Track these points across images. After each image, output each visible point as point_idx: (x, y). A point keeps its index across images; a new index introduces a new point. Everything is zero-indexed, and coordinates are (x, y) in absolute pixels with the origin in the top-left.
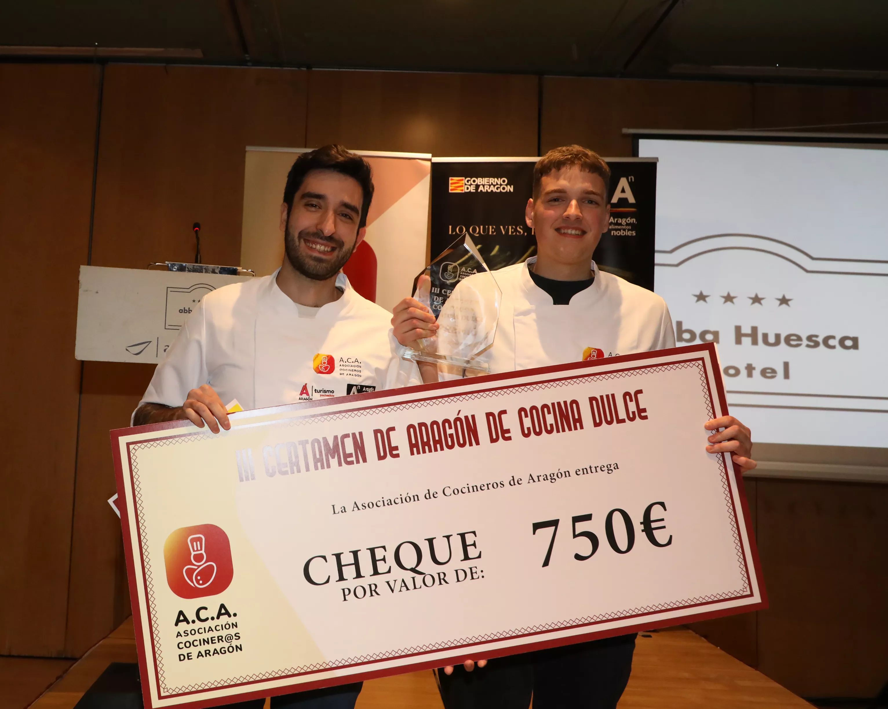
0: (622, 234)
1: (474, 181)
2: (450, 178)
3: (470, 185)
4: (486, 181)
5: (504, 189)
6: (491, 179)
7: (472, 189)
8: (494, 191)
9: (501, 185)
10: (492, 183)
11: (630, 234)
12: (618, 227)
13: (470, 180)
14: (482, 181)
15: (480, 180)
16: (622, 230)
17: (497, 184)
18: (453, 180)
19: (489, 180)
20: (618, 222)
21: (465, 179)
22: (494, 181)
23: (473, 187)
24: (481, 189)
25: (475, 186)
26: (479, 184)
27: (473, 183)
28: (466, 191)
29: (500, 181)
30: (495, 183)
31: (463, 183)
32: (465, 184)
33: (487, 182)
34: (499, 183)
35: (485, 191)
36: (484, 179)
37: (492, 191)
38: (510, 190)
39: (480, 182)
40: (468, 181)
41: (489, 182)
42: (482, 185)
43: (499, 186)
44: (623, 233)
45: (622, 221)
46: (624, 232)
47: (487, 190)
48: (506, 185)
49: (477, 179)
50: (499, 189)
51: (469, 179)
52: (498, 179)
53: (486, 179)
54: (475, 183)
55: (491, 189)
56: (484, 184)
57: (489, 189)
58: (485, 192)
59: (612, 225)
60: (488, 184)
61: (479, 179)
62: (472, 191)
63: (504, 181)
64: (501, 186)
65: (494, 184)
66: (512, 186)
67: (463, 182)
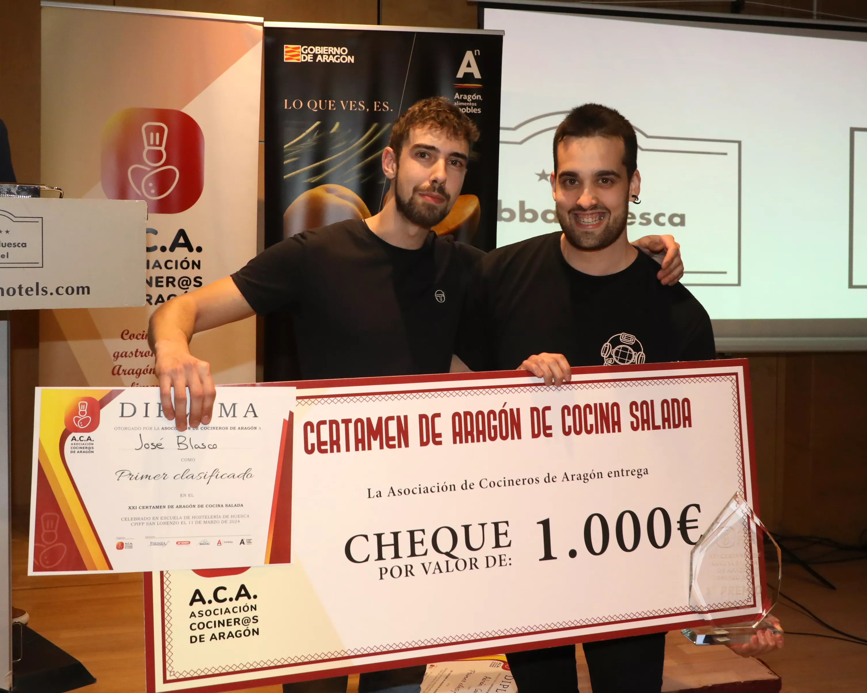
0: (467, 112)
1: (312, 50)
2: (285, 46)
3: (307, 54)
4: (325, 50)
5: (344, 59)
6: (330, 48)
7: (309, 59)
8: (333, 62)
9: (341, 55)
10: (331, 52)
11: (476, 111)
12: (463, 103)
13: (307, 49)
14: (321, 50)
15: (318, 49)
16: (467, 107)
17: (337, 54)
18: (288, 48)
19: (328, 49)
20: (464, 98)
21: (302, 47)
22: (333, 51)
23: (311, 57)
24: (319, 59)
25: (312, 55)
26: (317, 53)
27: (310, 52)
28: (303, 60)
29: (339, 51)
30: (335, 53)
31: (299, 52)
32: (302, 53)
33: (326, 52)
34: (339, 53)
35: (324, 61)
36: (322, 47)
37: (331, 61)
38: (350, 61)
39: (318, 51)
40: (305, 50)
41: (328, 52)
42: (320, 54)
43: (339, 56)
44: (469, 111)
45: (467, 97)
46: (469, 109)
47: (326, 60)
48: (347, 55)
49: (315, 48)
50: (339, 60)
51: (307, 47)
52: (337, 49)
53: (325, 48)
54: (313, 52)
55: (330, 59)
56: (322, 53)
57: (328, 59)
58: (323, 63)
59: (458, 102)
60: (327, 53)
61: (317, 47)
62: (309, 61)
63: (344, 51)
64: (340, 57)
65: (333, 53)
66: (353, 57)
67: (300, 50)
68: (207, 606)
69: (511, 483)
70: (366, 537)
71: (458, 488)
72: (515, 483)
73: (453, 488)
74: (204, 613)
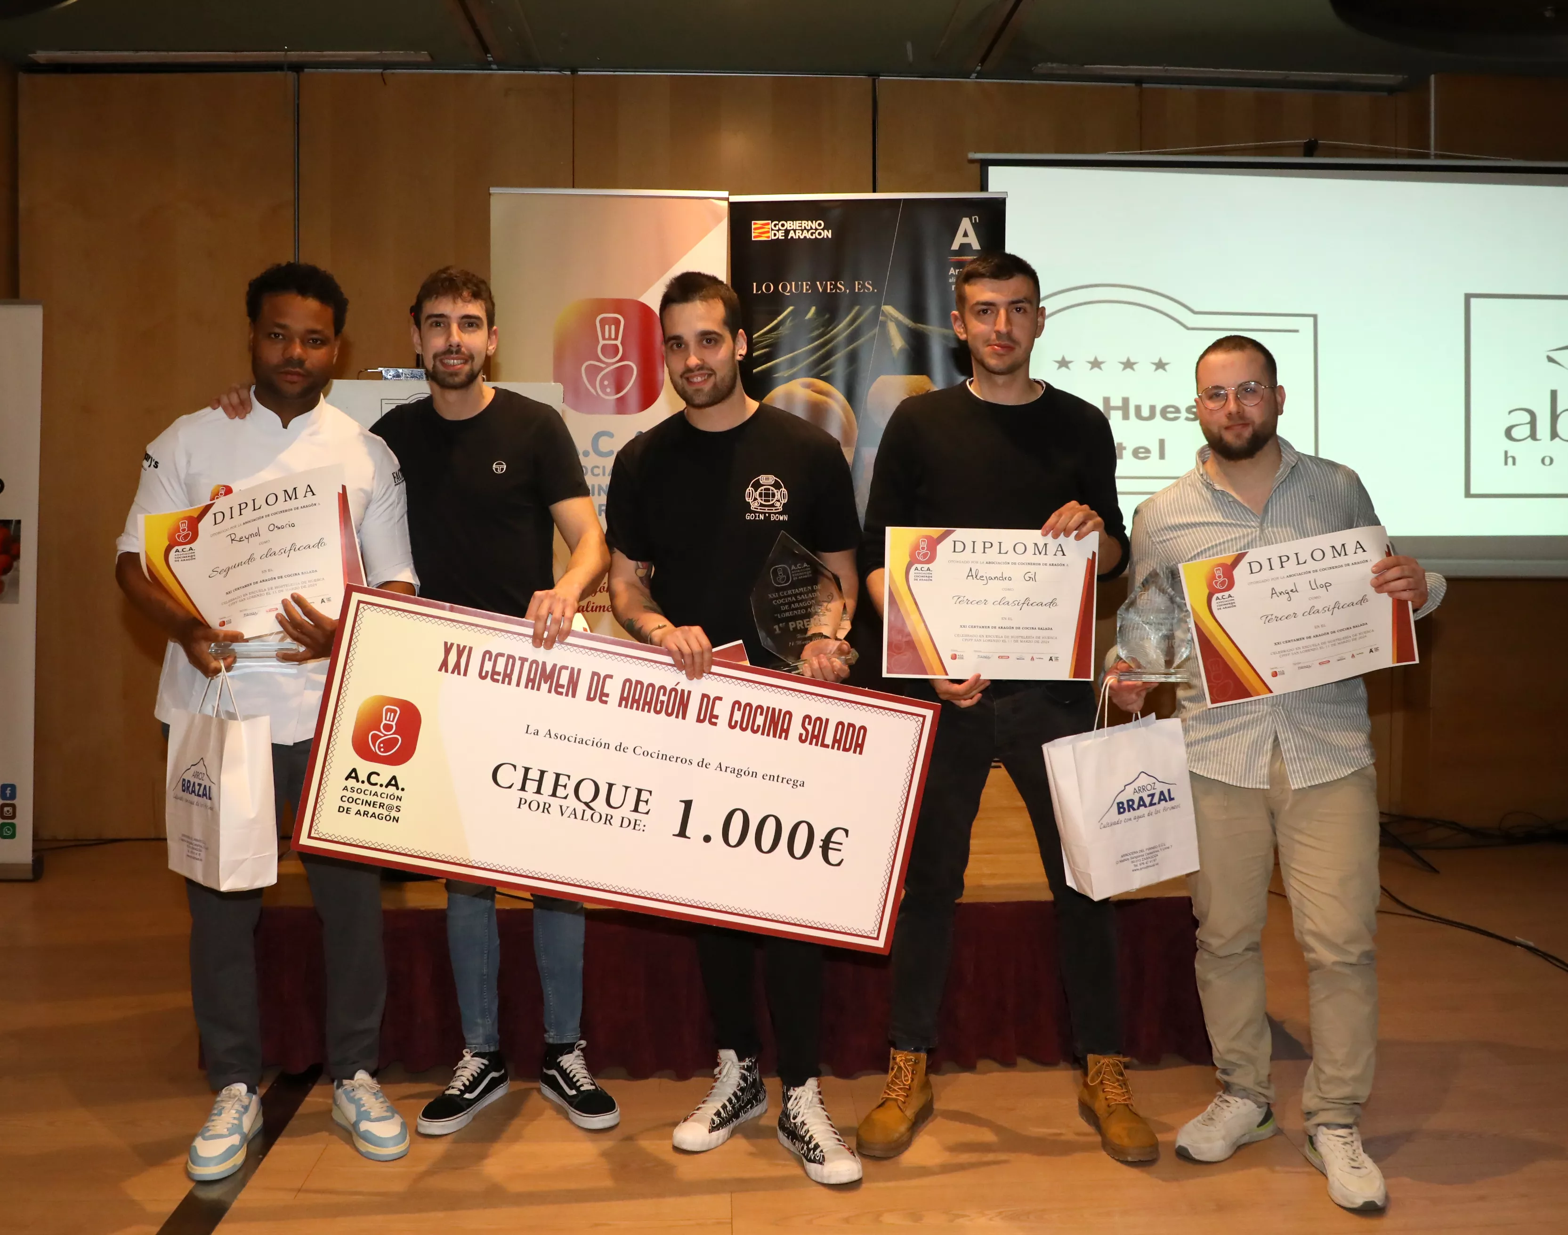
68: (359, 785)
69: (664, 757)
70: (515, 767)
71: (612, 747)
72: (668, 758)
73: (607, 746)
74: (355, 790)
